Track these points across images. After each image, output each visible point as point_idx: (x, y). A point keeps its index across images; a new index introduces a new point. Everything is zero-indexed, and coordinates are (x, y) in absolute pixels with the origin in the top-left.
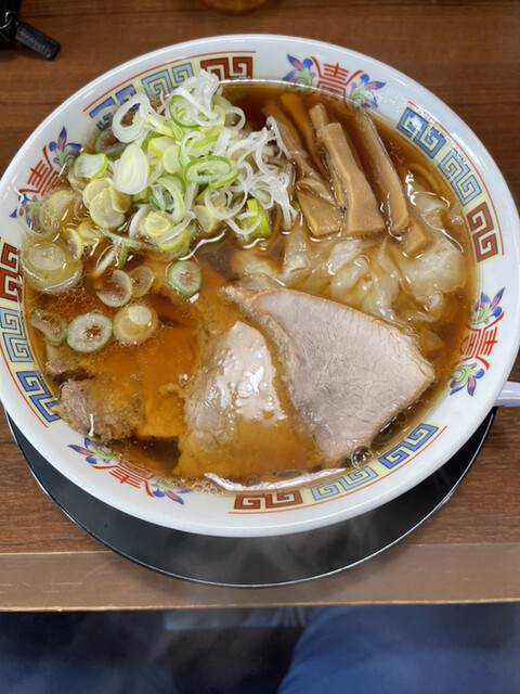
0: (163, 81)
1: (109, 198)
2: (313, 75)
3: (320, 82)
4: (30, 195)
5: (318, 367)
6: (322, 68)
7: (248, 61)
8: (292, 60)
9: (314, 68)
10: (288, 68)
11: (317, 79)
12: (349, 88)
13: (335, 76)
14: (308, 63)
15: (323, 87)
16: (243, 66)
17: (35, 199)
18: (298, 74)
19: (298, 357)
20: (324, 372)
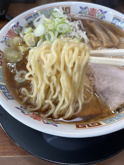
0: (46, 13)
1: (31, 38)
2: (87, 11)
3: (89, 13)
4: (7, 38)
5: (104, 81)
6: (89, 9)
7: (69, 8)
8: (81, 8)
9: (87, 10)
10: (80, 10)
11: (88, 13)
12: (97, 14)
13: (93, 11)
14: (85, 8)
15: (90, 15)
16: (68, 10)
17: (8, 39)
18: (83, 11)
19: (97, 77)
20: (105, 82)
